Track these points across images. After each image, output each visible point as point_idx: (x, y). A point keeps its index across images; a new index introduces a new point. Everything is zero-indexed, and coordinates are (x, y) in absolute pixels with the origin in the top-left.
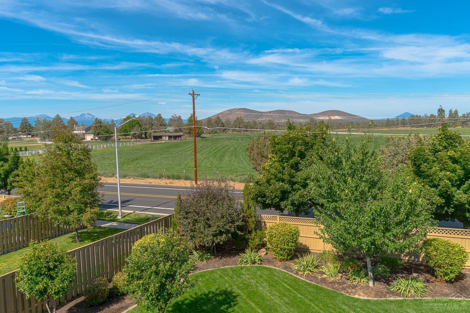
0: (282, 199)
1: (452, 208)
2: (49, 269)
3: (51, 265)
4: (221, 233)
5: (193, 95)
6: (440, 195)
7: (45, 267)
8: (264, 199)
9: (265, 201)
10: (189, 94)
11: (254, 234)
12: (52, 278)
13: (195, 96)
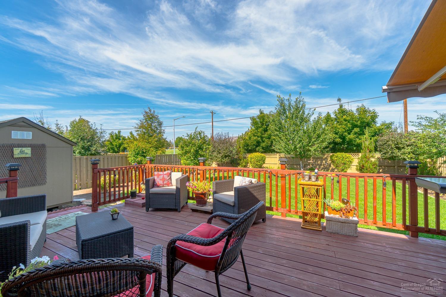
0: (257, 146)
1: (346, 144)
2: (143, 153)
3: (144, 151)
4: (226, 157)
5: (212, 113)
6: (340, 138)
7: (142, 151)
8: (248, 147)
9: (248, 148)
10: (210, 112)
11: (242, 161)
12: (145, 157)
13: (213, 114)
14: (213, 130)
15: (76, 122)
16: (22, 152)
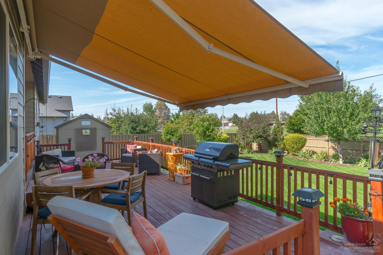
14: (277, 105)
15: (147, 104)
16: (86, 132)
